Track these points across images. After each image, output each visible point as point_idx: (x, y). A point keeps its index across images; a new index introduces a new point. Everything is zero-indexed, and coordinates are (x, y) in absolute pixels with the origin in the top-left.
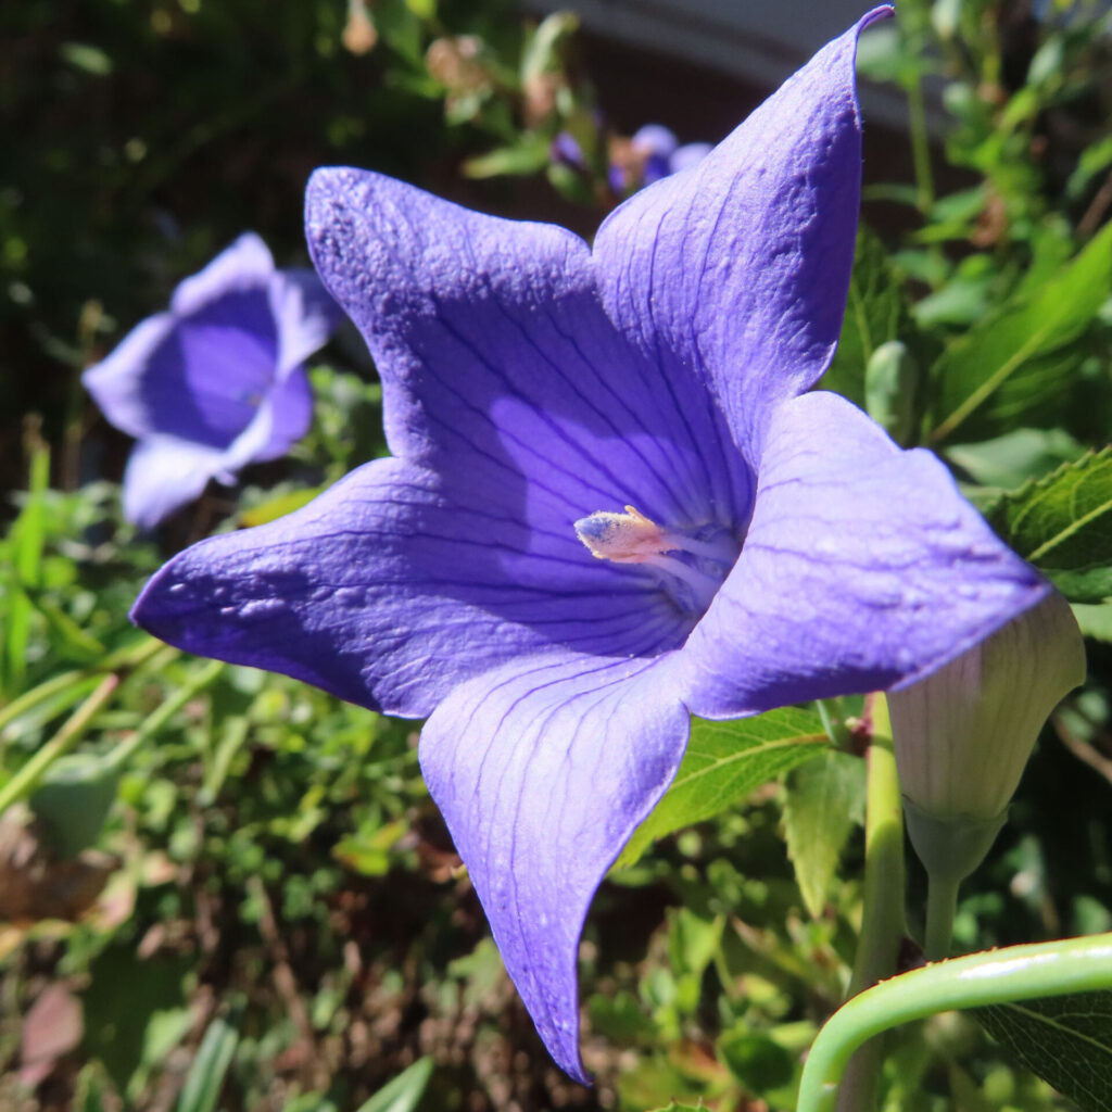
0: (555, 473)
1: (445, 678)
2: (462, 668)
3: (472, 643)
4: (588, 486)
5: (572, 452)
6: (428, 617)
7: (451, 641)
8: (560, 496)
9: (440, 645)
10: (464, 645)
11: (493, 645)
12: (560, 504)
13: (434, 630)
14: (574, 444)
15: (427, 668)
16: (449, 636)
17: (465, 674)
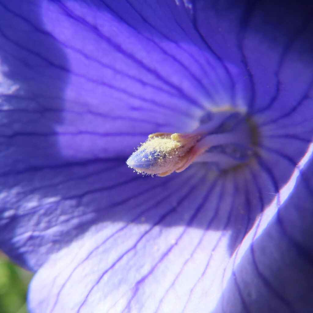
0: (118, 77)
1: (43, 249)
2: (55, 242)
3: (63, 218)
4: (143, 83)
5: (129, 62)
6: (29, 201)
7: (46, 219)
8: (124, 91)
9: (38, 223)
10: (56, 221)
11: (79, 216)
12: (124, 97)
13: (33, 211)
14: (131, 56)
15: (30, 243)
16: (45, 214)
17: (57, 246)
